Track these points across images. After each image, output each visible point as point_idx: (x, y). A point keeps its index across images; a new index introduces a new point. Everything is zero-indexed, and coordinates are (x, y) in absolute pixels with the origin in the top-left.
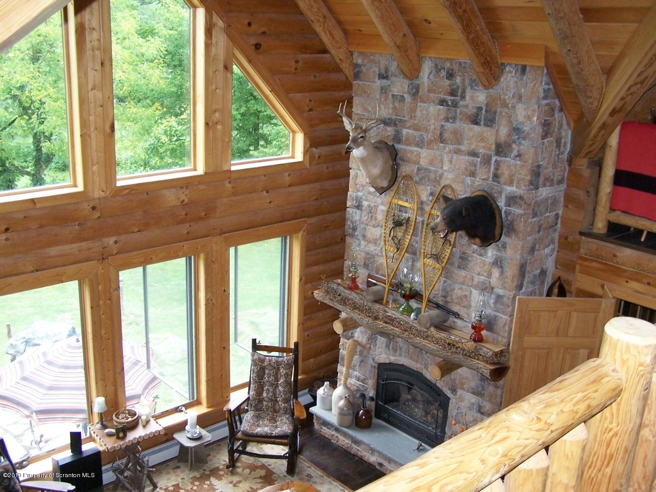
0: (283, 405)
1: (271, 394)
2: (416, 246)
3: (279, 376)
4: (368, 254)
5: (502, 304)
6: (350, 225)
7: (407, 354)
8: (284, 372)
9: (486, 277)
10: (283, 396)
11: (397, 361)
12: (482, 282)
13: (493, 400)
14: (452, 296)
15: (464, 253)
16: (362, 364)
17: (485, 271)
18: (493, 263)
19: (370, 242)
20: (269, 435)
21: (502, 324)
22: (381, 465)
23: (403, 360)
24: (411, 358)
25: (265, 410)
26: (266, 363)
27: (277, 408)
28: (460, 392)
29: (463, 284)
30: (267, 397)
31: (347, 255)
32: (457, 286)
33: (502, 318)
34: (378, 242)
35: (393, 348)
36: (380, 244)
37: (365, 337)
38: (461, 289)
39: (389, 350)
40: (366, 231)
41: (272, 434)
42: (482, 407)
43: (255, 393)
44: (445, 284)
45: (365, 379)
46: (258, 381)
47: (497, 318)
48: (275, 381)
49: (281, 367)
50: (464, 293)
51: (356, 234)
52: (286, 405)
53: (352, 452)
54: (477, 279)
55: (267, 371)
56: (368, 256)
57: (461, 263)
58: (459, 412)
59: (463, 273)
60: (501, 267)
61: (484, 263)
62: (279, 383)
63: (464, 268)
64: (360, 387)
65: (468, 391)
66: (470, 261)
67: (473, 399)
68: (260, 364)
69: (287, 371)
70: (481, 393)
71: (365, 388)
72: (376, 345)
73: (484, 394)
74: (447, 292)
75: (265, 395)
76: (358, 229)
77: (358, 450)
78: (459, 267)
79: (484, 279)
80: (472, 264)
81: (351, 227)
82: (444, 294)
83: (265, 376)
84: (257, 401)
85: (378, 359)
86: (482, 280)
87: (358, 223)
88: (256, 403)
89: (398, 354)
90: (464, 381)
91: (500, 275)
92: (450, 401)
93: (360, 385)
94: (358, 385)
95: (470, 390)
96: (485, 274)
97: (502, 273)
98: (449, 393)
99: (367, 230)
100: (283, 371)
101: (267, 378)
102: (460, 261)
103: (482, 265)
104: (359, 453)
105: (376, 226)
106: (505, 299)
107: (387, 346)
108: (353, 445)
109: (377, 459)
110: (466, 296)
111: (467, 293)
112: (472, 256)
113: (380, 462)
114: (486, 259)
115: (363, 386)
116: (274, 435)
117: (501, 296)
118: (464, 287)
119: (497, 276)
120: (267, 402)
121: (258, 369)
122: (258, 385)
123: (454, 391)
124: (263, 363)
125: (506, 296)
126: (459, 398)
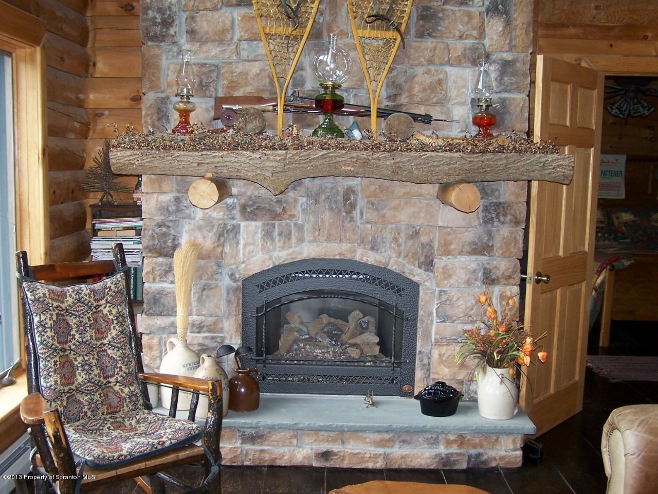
0: (126, 390)
1: (96, 372)
2: (321, 20)
3: (104, 324)
4: (204, 65)
5: (514, 74)
6: (154, 18)
7: (317, 233)
8: (114, 311)
9: (476, 39)
10: (124, 368)
11: (294, 256)
12: (470, 49)
13: (512, 250)
14: (410, 89)
15: (426, 9)
16: (205, 293)
17: (474, 29)
18: (488, 11)
19: (206, 42)
20: (159, 447)
21: (518, 109)
22: (326, 455)
23: (308, 250)
24: (329, 239)
25: (89, 414)
26: (70, 301)
27: (114, 400)
28: (440, 262)
29: (431, 62)
30: (89, 381)
31: (151, 81)
32: (420, 71)
33: (514, 99)
34: (229, 36)
35: (280, 234)
36: (232, 39)
37: (210, 235)
38: (428, 72)
39: (273, 240)
40: (195, 22)
41: (164, 442)
42: (490, 271)
43: (57, 377)
44: (394, 73)
45: (215, 323)
46: (60, 347)
47: (507, 102)
48: (97, 339)
49: (103, 302)
50: (436, 78)
51: (172, 31)
52: (132, 389)
53: (247, 463)
54: (458, 47)
55: (72, 321)
56: (204, 70)
57: (423, 26)
58: (444, 299)
59: (429, 43)
60: (506, 13)
61: (470, 16)
62: (106, 341)
63: (430, 35)
64: (207, 342)
65: (461, 253)
66: (441, 19)
67: (472, 262)
68: (55, 304)
69: (120, 309)
70: (488, 246)
71: (219, 340)
72: (238, 243)
73: (493, 246)
74: (400, 87)
75: (80, 377)
76: (177, 22)
77: (262, 451)
78: (421, 35)
79: (473, 43)
80: (447, 22)
81: (159, 20)
82: (393, 91)
83: (73, 332)
84: (65, 398)
85: (245, 269)
86: (471, 45)
87: (174, 9)
88: (65, 403)
89: (294, 240)
90: (449, 238)
91: (505, 28)
92: (421, 288)
93: (206, 338)
94: (201, 341)
95: (467, 248)
96: (475, 33)
97: (508, 22)
98: (417, 274)
99: (198, 19)
100: (110, 312)
101: (77, 336)
102: (421, 22)
103: (466, 19)
104: (267, 457)
105: (219, 6)
106: (518, 65)
107: (268, 235)
108: (248, 447)
109: (312, 449)
110: (440, 82)
111: (441, 76)
112: (443, 10)
113: (325, 450)
114: (473, 9)
115: (213, 338)
116: (168, 444)
117: (509, 62)
118: (432, 68)
119: (501, 29)
120: (90, 393)
121: (54, 318)
122: (61, 357)
123: (428, 264)
124: (63, 302)
125: (520, 59)
126: (444, 273)
